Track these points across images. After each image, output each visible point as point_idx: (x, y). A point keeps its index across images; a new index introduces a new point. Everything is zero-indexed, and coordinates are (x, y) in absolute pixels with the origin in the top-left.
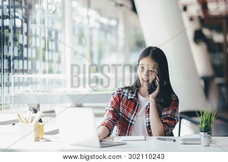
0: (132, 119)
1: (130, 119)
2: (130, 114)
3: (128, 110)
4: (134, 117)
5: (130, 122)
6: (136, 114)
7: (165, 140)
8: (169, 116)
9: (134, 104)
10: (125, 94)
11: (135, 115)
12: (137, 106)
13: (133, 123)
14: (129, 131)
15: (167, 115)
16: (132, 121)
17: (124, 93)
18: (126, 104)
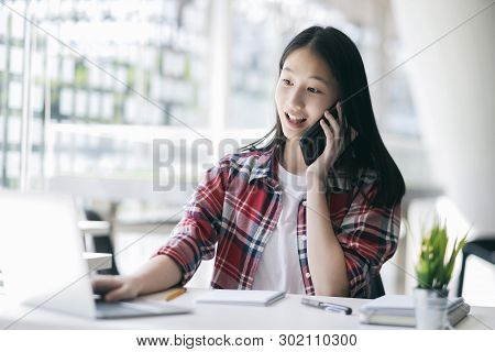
0: (256, 238)
1: (251, 239)
2: (251, 223)
3: (247, 213)
4: (264, 232)
5: (252, 246)
6: (268, 223)
7: (323, 308)
8: (363, 228)
9: (264, 196)
10: (242, 170)
11: (266, 227)
12: (273, 202)
13: (260, 249)
14: (247, 274)
15: (356, 225)
16: (258, 243)
17: (241, 166)
18: (243, 195)
